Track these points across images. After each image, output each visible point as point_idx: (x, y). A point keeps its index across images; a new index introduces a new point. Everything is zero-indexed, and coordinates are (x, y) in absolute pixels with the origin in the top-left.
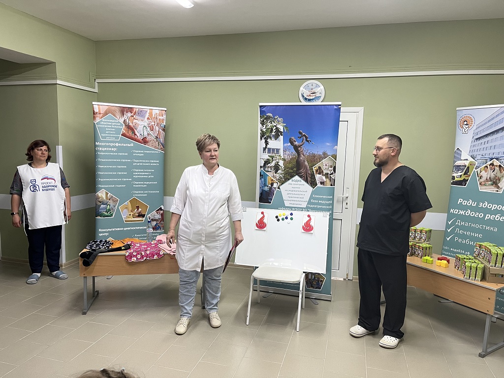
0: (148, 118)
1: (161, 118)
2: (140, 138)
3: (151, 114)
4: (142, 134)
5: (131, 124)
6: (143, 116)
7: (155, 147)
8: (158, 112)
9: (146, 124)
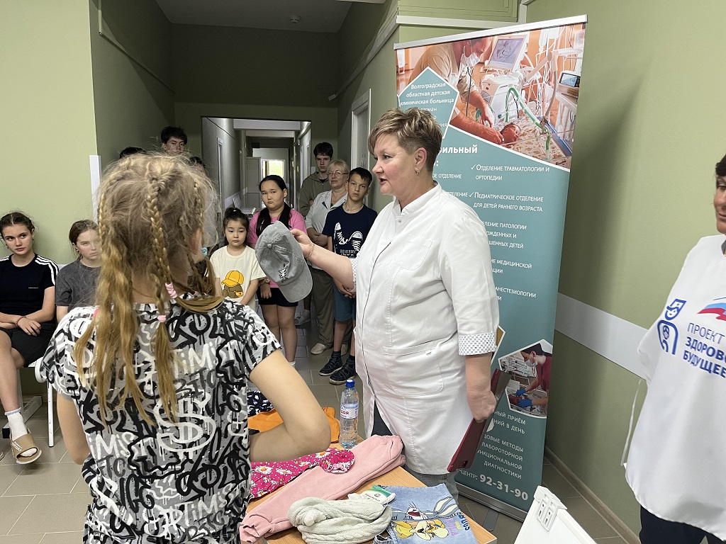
0: (524, 63)
1: (565, 52)
2: (496, 126)
3: (533, 46)
4: (503, 116)
5: (475, 89)
6: (510, 58)
7: (537, 154)
8: (555, 34)
9: (515, 82)
